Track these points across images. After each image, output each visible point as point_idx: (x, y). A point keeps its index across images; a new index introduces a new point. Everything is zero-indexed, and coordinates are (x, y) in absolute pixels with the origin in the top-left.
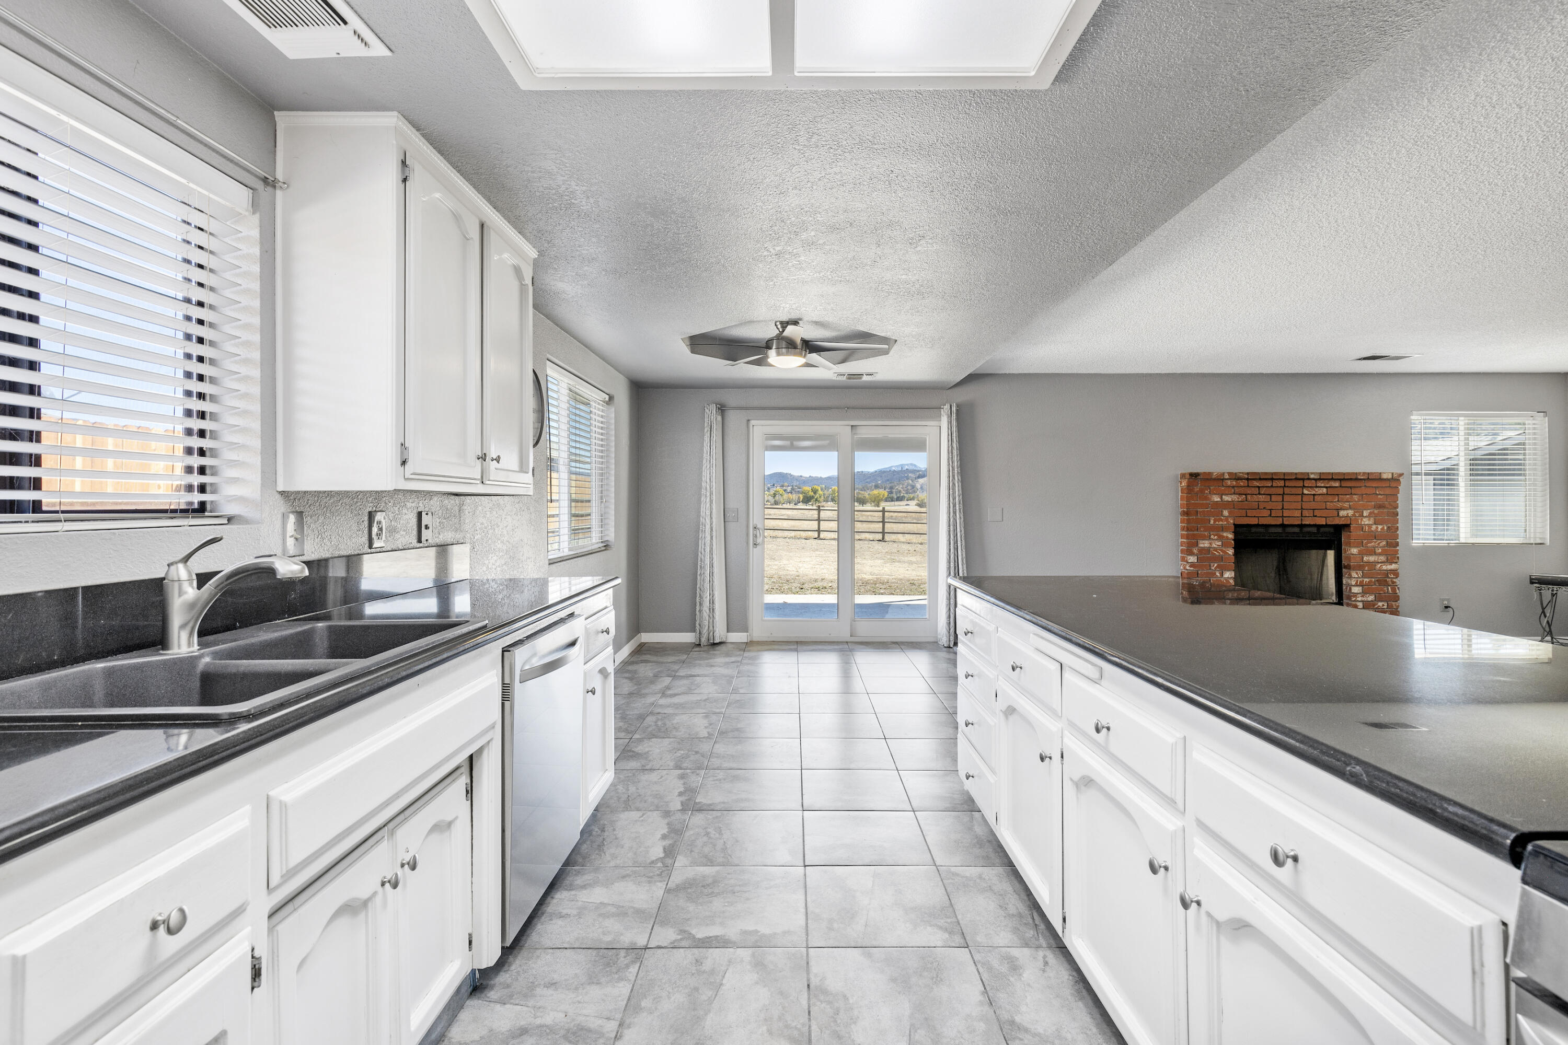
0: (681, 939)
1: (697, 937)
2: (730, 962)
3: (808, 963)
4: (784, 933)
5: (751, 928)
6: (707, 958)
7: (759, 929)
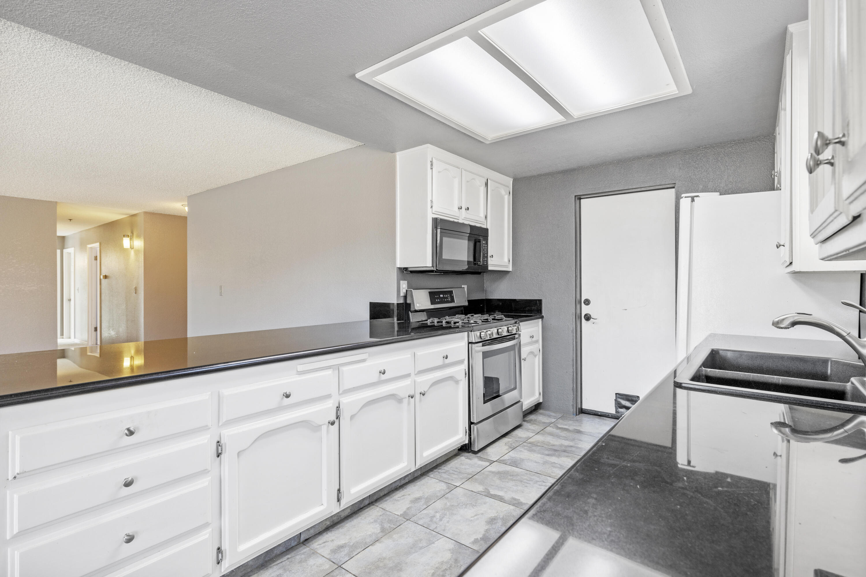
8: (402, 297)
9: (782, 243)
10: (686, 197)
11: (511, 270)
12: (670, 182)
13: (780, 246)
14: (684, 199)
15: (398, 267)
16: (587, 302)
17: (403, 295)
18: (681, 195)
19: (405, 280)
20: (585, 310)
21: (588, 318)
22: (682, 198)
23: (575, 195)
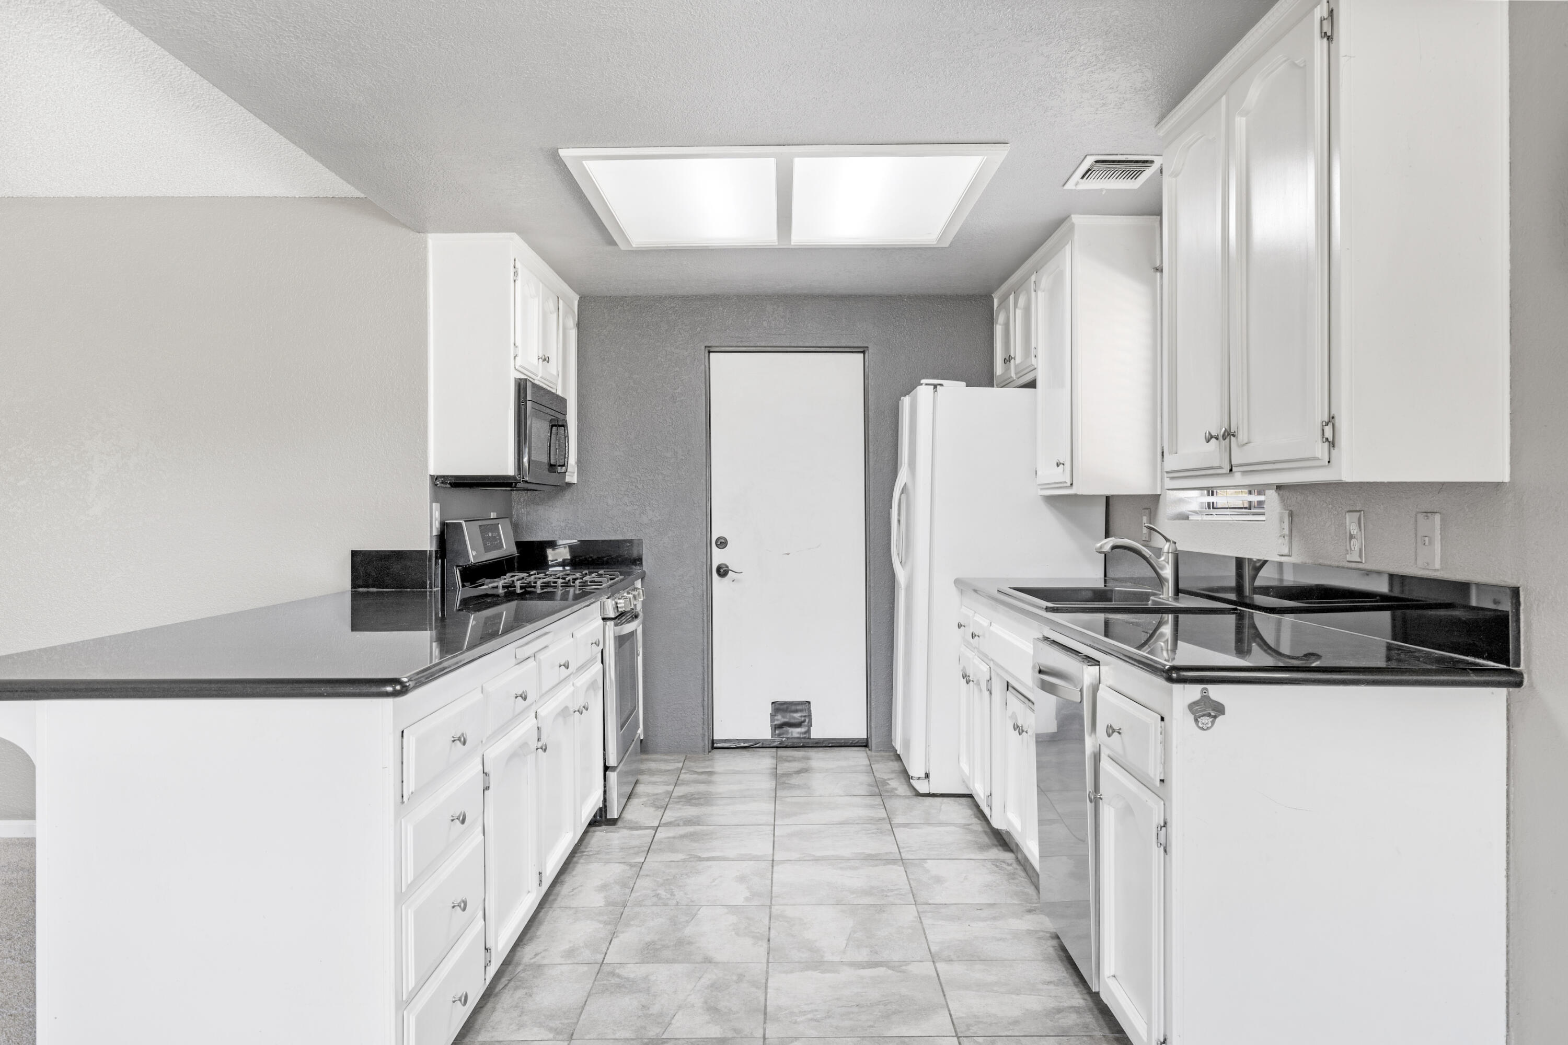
0: (901, 966)
1: (885, 968)
2: (844, 952)
3: (768, 953)
4: (792, 972)
5: (828, 975)
6: (867, 955)
7: (819, 974)
8: (435, 537)
9: (1062, 462)
10: (926, 384)
11: (576, 482)
12: (860, 345)
13: (1060, 464)
14: (924, 386)
15: (432, 474)
16: (722, 543)
17: (436, 534)
18: (920, 381)
19: (437, 502)
20: (719, 557)
21: (723, 571)
22: (922, 384)
23: (706, 345)
